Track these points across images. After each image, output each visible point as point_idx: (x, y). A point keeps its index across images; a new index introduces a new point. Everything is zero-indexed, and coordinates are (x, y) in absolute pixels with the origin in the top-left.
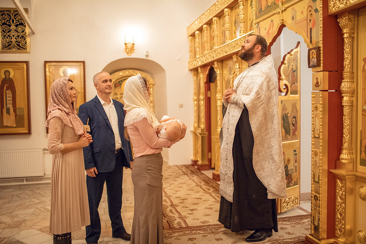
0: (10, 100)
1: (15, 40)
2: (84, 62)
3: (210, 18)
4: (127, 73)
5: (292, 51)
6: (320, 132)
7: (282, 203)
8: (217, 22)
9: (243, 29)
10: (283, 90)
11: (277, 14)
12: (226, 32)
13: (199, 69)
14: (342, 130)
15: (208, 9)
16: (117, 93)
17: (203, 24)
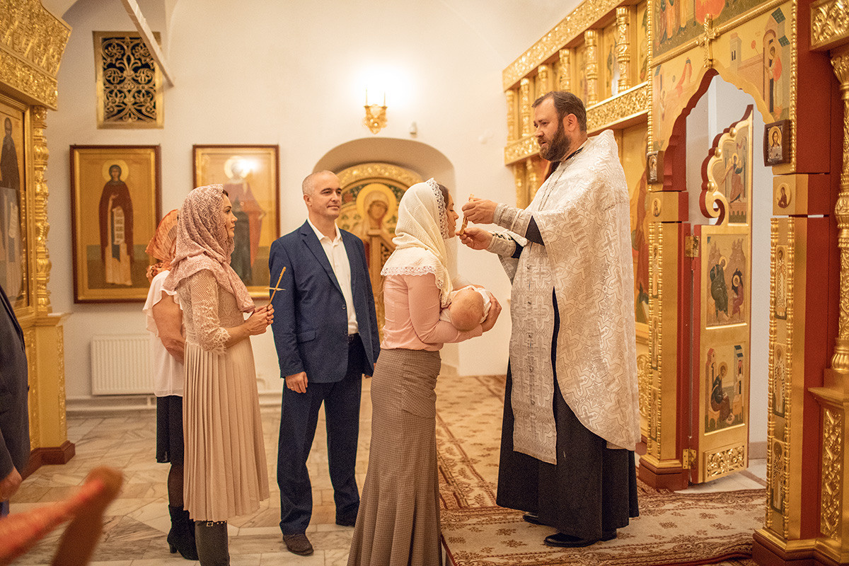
0: (120, 229)
1: (132, 99)
2: (276, 148)
3: (554, 51)
4: (370, 170)
5: (734, 125)
6: (789, 305)
7: (707, 461)
8: (569, 59)
9: (625, 77)
10: (711, 212)
11: (699, 47)
12: (589, 82)
13: (529, 162)
14: (839, 303)
15: (550, 32)
16: (348, 214)
17: (538, 63)
